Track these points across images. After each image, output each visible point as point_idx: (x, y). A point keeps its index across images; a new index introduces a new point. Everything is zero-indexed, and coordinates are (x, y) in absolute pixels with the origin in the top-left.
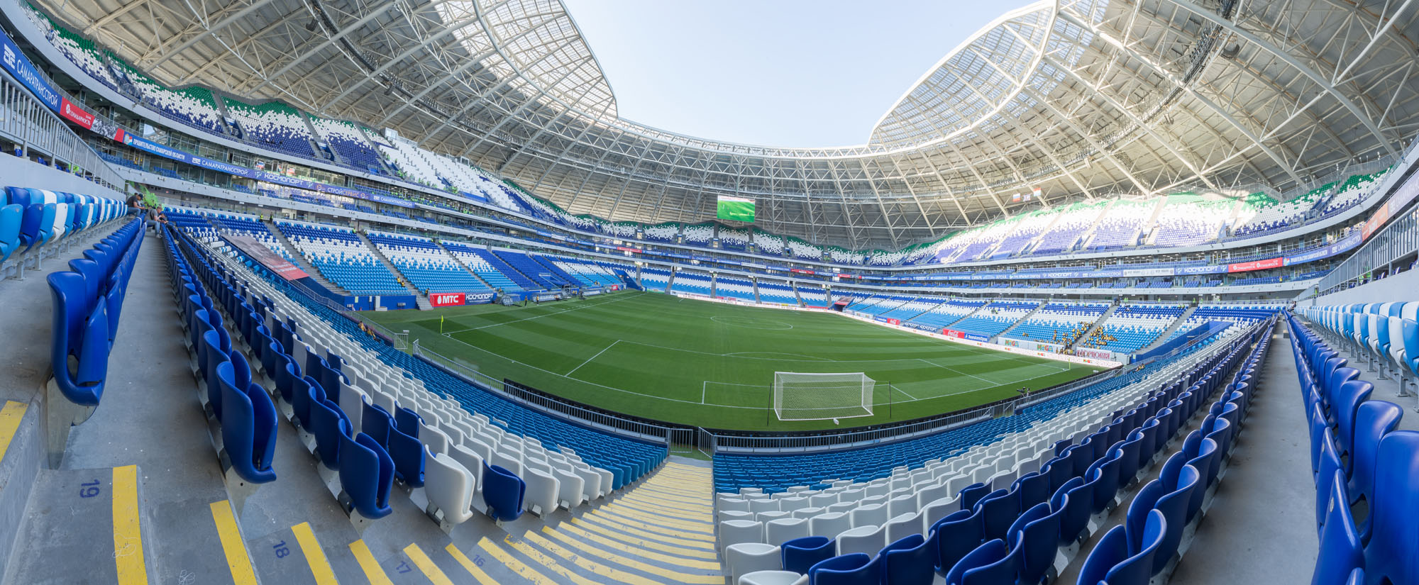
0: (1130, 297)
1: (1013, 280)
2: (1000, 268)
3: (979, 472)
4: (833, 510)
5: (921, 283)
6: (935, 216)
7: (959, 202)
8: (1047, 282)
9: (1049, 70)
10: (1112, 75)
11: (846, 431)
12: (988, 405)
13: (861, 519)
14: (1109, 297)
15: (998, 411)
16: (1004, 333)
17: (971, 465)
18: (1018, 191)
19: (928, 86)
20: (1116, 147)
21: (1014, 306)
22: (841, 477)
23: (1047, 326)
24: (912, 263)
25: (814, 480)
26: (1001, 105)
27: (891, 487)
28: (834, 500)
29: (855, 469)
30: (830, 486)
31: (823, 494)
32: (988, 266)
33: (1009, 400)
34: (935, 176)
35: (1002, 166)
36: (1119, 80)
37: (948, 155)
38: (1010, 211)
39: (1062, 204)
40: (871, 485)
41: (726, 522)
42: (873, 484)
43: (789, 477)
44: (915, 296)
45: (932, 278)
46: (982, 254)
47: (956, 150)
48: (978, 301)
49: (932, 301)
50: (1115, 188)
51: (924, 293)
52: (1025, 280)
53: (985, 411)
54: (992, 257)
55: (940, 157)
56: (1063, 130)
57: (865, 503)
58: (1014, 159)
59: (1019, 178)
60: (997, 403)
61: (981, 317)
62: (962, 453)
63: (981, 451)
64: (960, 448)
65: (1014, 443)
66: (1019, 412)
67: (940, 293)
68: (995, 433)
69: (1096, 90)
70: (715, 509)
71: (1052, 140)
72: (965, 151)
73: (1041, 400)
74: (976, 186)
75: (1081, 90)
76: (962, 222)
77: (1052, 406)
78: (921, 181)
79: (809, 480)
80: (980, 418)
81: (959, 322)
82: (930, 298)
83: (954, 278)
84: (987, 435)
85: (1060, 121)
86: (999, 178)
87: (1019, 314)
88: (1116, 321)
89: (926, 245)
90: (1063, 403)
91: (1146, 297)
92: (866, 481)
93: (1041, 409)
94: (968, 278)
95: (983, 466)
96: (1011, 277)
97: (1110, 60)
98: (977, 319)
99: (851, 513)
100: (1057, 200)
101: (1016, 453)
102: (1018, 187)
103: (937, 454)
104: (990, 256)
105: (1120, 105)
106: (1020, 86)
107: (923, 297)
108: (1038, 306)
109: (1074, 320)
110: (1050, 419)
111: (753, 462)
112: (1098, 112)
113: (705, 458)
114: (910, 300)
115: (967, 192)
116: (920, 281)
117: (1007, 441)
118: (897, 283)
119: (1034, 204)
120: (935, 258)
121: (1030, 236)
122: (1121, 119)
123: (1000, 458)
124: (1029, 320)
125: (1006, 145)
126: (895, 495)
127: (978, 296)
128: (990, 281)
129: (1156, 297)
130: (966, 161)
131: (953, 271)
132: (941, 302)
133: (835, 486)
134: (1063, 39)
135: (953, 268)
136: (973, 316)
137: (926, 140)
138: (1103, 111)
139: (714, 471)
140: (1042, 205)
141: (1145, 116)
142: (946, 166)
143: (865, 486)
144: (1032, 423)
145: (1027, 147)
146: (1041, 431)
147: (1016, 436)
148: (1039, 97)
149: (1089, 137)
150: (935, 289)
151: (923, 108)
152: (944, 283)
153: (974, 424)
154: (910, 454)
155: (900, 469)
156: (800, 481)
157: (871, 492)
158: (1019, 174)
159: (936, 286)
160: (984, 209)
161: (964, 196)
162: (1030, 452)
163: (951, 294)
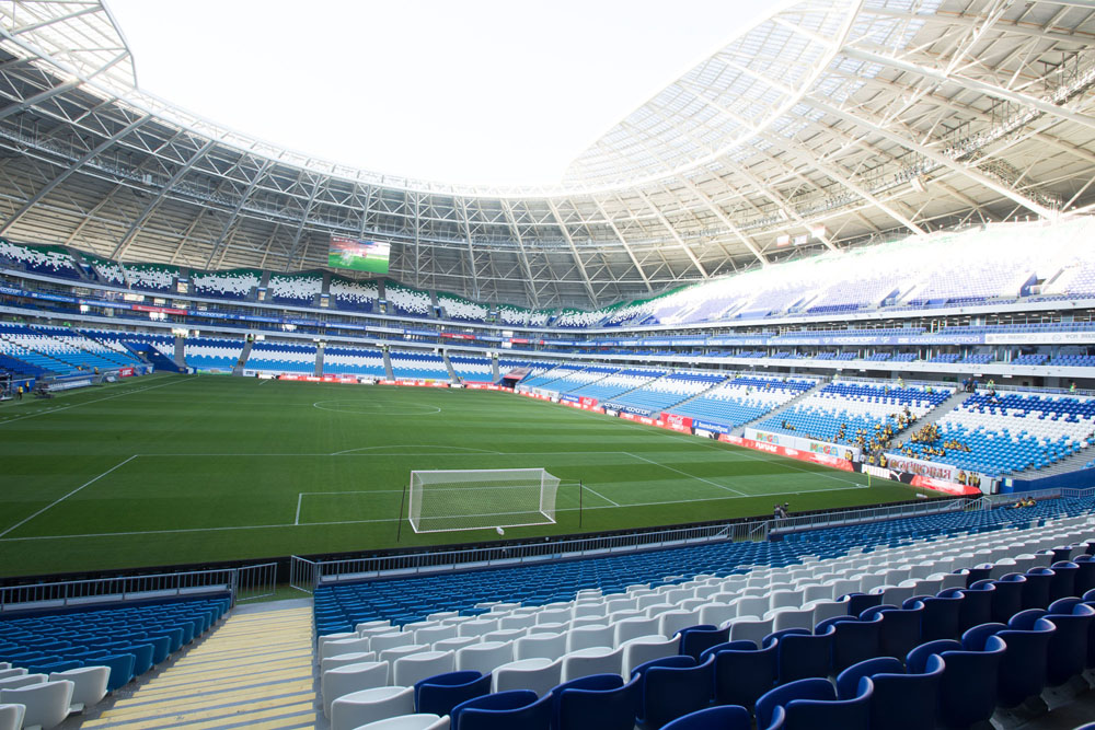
1: (771, 347)
2: (753, 330)
3: (708, 611)
4: (489, 639)
5: (631, 350)
6: (655, 267)
7: (691, 249)
8: (832, 350)
9: (853, 64)
10: (986, 43)
11: (514, 542)
12: (725, 522)
13: (528, 650)
14: (952, 378)
15: (741, 532)
16: (755, 423)
17: (695, 599)
18: (786, 232)
19: (652, 110)
20: (982, 155)
21: (775, 384)
22: (504, 600)
23: (829, 417)
24: (618, 324)
25: (465, 603)
26: (764, 124)
27: (573, 613)
28: (493, 627)
29: (523, 590)
30: (489, 611)
31: (478, 621)
32: (732, 328)
33: (759, 519)
34: (657, 219)
35: (760, 202)
36: (997, 51)
37: (677, 193)
38: (771, 258)
39: (863, 245)
40: (545, 609)
41: (333, 671)
42: (548, 608)
43: (429, 602)
44: (621, 367)
45: (646, 344)
46: (723, 313)
47: (690, 186)
48: (716, 375)
49: (645, 374)
50: (976, 214)
51: (633, 362)
52: (793, 347)
53: (721, 529)
54: (740, 316)
55: (665, 195)
56: (871, 145)
57: (535, 631)
58: (781, 192)
59: (789, 216)
60: (740, 520)
61: (720, 397)
62: (684, 581)
63: (711, 582)
64: (679, 574)
65: (767, 581)
66: (776, 538)
67: (659, 363)
68: (735, 562)
69: (945, 76)
70: (316, 657)
71: (849, 161)
72: (703, 186)
73: (816, 525)
74: (718, 229)
75: (912, 82)
76: (695, 273)
77: (836, 538)
78: (635, 226)
79: (459, 604)
80: (712, 538)
81: (685, 403)
82: (643, 370)
83: (679, 343)
84: (723, 562)
85: (867, 133)
86: (756, 218)
87: (780, 397)
88: (961, 418)
89: (639, 302)
90: (857, 537)
92: (538, 605)
93: (816, 539)
94: (702, 343)
95: (715, 604)
96: (769, 343)
97: (981, 22)
98: (714, 402)
99: (516, 643)
100: (859, 240)
101: (771, 594)
102: (787, 227)
103: (643, 579)
104: (737, 314)
105: (1000, 88)
106: (797, 96)
107: (632, 368)
108: (813, 385)
109: (882, 411)
110: (835, 557)
111: (377, 589)
112: (947, 107)
113: (300, 595)
114: (613, 372)
115: (703, 238)
116: (628, 347)
117: (754, 575)
118: (594, 350)
119: (815, 247)
120: (652, 318)
121: (802, 290)
122: (997, 110)
123: (744, 597)
124: (797, 406)
125: (768, 174)
126: (578, 624)
127: (716, 366)
128: (735, 347)
130: (704, 199)
131: (678, 334)
132: (658, 375)
133: (495, 610)
135: (678, 330)
136: (706, 395)
137: (645, 176)
138: (958, 104)
139: (315, 610)
140: (826, 248)
142: (674, 207)
143: (536, 611)
144: (801, 558)
145: (804, 175)
146: (818, 571)
147: (770, 572)
148: (831, 105)
149: (926, 150)
150: (649, 358)
151: (643, 136)
152: (664, 349)
153: (702, 545)
154: (606, 575)
155: (590, 592)
156: (445, 607)
157: (544, 618)
158: (788, 210)
159: (652, 353)
160: (729, 257)
161: (699, 242)
162: (796, 599)
163: (674, 364)
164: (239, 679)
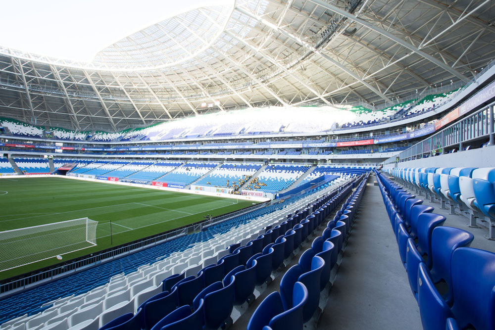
0: (274, 160)
1: (200, 150)
2: (192, 143)
3: (176, 268)
4: (51, 322)
5: (135, 152)
6: (147, 113)
7: (164, 105)
8: (223, 151)
9: (228, 38)
10: (269, 43)
11: (70, 261)
12: (184, 227)
13: (78, 319)
14: (261, 160)
15: (191, 230)
16: (195, 183)
17: (171, 264)
18: (205, 102)
19: (143, 34)
20: (269, 82)
21: (201, 166)
22: (63, 296)
23: (223, 178)
24: (128, 140)
25: (32, 308)
26: (195, 54)
27: (108, 290)
28: (56, 314)
29: (76, 287)
30: (52, 306)
31: (42, 315)
32: (184, 142)
33: (198, 223)
34: (147, 89)
35: (194, 88)
36: (272, 46)
37: (158, 78)
38: (199, 112)
39: (233, 110)
40: (90, 293)
42: (92, 292)
44: (131, 161)
45: (143, 149)
46: (180, 135)
47: (163, 75)
48: (177, 163)
49: (144, 164)
50: (267, 102)
51: (137, 158)
52: (209, 150)
53: (182, 230)
54: (187, 137)
55: (151, 78)
56: (235, 71)
58: (203, 84)
59: (206, 95)
60: (190, 225)
61: (179, 173)
62: (165, 258)
63: (178, 255)
64: (164, 255)
65: (201, 248)
66: (204, 230)
67: (150, 158)
68: (189, 243)
69: (257, 51)
71: (228, 76)
72: (170, 77)
73: (219, 222)
74: (176, 97)
75: (248, 50)
76: (166, 116)
77: (227, 225)
78: (136, 91)
80: (178, 235)
81: (163, 176)
82: (142, 162)
83: (160, 149)
84: (182, 245)
85: (234, 66)
86: (192, 94)
87: (204, 171)
88: (265, 175)
89: (139, 129)
90: (234, 223)
91: (285, 160)
92: (86, 292)
93: (220, 227)
94: (170, 148)
95: (179, 264)
96: (199, 148)
97: (268, 35)
98: (176, 174)
99: (70, 318)
100: (230, 108)
101: (202, 254)
102: (205, 99)
103: (147, 262)
104: (185, 135)
105: (273, 60)
106: (208, 45)
107: (137, 161)
108: (216, 165)
109: (240, 174)
110: (226, 232)
112: (258, 63)
114: (126, 163)
115: (170, 100)
116: (134, 151)
117: (196, 247)
118: (115, 153)
119: (215, 109)
120: (146, 137)
121: (212, 126)
122: (272, 67)
123: (192, 257)
124: (211, 174)
125: (197, 76)
126: (110, 294)
127: (177, 159)
128: (185, 150)
129: (291, 160)
130: (170, 83)
131: (159, 145)
132: (150, 164)
133: (56, 304)
134: (238, 22)
135: (159, 143)
136: (173, 172)
137: (140, 67)
138: (262, 62)
140: (220, 110)
141: (288, 66)
142: (156, 84)
143: (84, 296)
144: (214, 236)
145: (211, 79)
146: (220, 239)
147: (202, 244)
148: (221, 52)
149: (252, 76)
150: (145, 156)
151: (139, 47)
152: (153, 152)
153: (174, 239)
157: (88, 299)
158: (206, 92)
159: (147, 154)
160: (181, 110)
161: (168, 102)
162: (212, 252)
163: (157, 158)
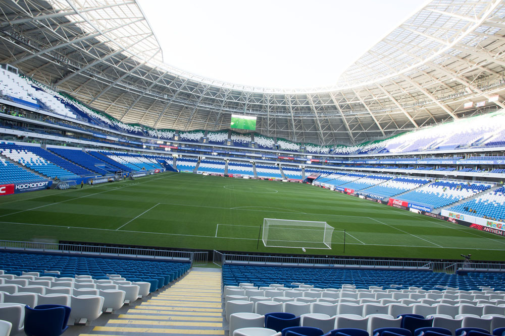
1: (459, 165)
2: (447, 156)
3: (418, 307)
4: (298, 300)
5: (373, 165)
6: (386, 123)
7: (408, 113)
11: (311, 256)
12: (428, 260)
13: (318, 309)
15: (439, 267)
16: (448, 207)
17: (410, 299)
18: (470, 100)
19: (385, 42)
22: (306, 283)
24: (366, 153)
25: (286, 282)
26: (455, 42)
27: (340, 295)
28: (300, 295)
29: (315, 280)
30: (298, 287)
31: (293, 291)
32: (433, 154)
33: (451, 261)
34: (388, 98)
35: (453, 84)
37: (400, 84)
38: (460, 116)
40: (326, 291)
41: (230, 302)
42: (327, 290)
43: (270, 279)
44: (368, 174)
45: (381, 162)
46: (428, 146)
47: (408, 80)
48: (423, 180)
49: (381, 178)
51: (374, 172)
52: (475, 165)
53: (425, 263)
54: (439, 148)
55: (393, 86)
57: (321, 300)
58: (467, 78)
59: (472, 91)
61: (425, 192)
62: (403, 289)
64: (400, 284)
65: (457, 297)
66: (462, 273)
67: (388, 172)
70: (223, 294)
72: (416, 79)
73: (490, 270)
74: (425, 101)
76: (410, 125)
78: (376, 103)
79: (284, 281)
80: (421, 268)
81: (403, 194)
82: (379, 176)
83: (400, 162)
84: (427, 282)
86: (450, 94)
87: (466, 194)
89: (378, 141)
92: (323, 288)
93: (491, 278)
94: (414, 162)
95: (422, 304)
96: (458, 163)
98: (421, 194)
99: (312, 305)
101: (460, 305)
102: (471, 97)
103: (379, 283)
104: (437, 147)
106: (481, 21)
107: (373, 175)
108: (489, 188)
111: (248, 269)
113: (217, 267)
114: (362, 176)
115: (416, 106)
116: (371, 164)
117: (447, 292)
118: (353, 165)
120: (385, 149)
121: (482, 132)
123: (441, 304)
124: (477, 199)
125: (458, 69)
126: (343, 301)
127: (423, 175)
128: (435, 165)
130: (416, 86)
131: (400, 158)
132: (388, 179)
133: (301, 287)
135: (400, 156)
136: (417, 190)
137: (381, 77)
139: (223, 274)
140: (500, 107)
142: (398, 91)
143: (322, 291)
144: (480, 287)
145: (483, 66)
147: (459, 293)
150: (383, 170)
151: (381, 56)
152: (391, 166)
153: (413, 271)
154: (357, 278)
155: (349, 286)
156: (278, 282)
157: (325, 295)
158: (472, 88)
159: (385, 167)
160: (432, 116)
161: (413, 109)
162: (479, 311)
163: (397, 173)
164: (193, 297)
